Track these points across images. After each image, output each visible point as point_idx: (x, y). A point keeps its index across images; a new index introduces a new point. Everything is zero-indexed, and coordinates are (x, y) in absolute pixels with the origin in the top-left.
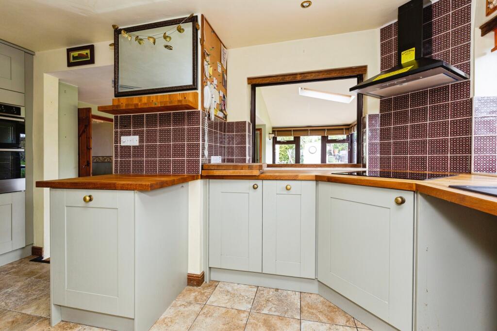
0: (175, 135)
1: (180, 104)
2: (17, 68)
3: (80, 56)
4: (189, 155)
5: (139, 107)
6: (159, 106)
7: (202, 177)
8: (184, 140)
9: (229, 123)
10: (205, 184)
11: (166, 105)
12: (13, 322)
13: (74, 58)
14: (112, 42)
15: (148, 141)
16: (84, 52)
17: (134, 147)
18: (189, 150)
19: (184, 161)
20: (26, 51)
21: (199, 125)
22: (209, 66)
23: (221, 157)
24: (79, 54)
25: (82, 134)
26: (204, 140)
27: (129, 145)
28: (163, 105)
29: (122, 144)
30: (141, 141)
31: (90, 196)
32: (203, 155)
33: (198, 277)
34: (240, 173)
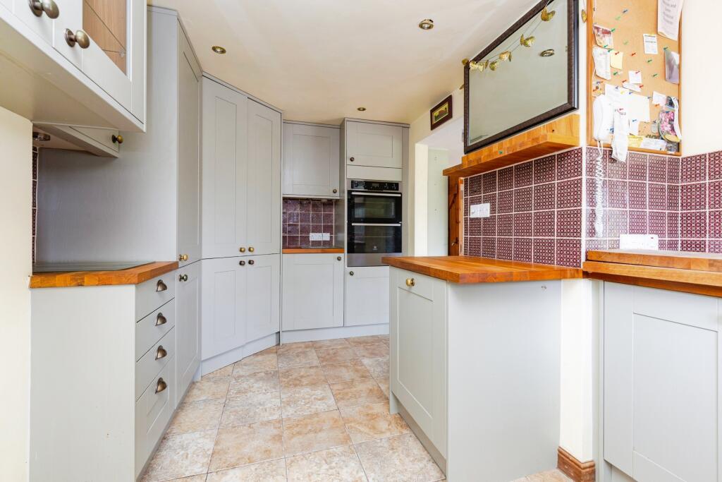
0: (538, 198)
1: (535, 144)
2: (397, 146)
3: (441, 113)
4: (562, 232)
5: (483, 161)
6: (506, 154)
7: (586, 275)
8: (552, 205)
9: (689, 160)
10: (596, 289)
11: (515, 151)
12: (371, 390)
13: (436, 118)
14: (462, 83)
15: (501, 210)
16: (443, 108)
17: (485, 219)
18: (561, 223)
19: (552, 242)
20: (403, 125)
21: (581, 175)
22: (613, 52)
23: (656, 237)
24: (440, 112)
25: (451, 206)
26: (592, 202)
27: (478, 216)
28: (511, 152)
29: (472, 216)
30: (493, 210)
31: (412, 280)
32: (592, 232)
33: (579, 466)
34: (679, 277)
